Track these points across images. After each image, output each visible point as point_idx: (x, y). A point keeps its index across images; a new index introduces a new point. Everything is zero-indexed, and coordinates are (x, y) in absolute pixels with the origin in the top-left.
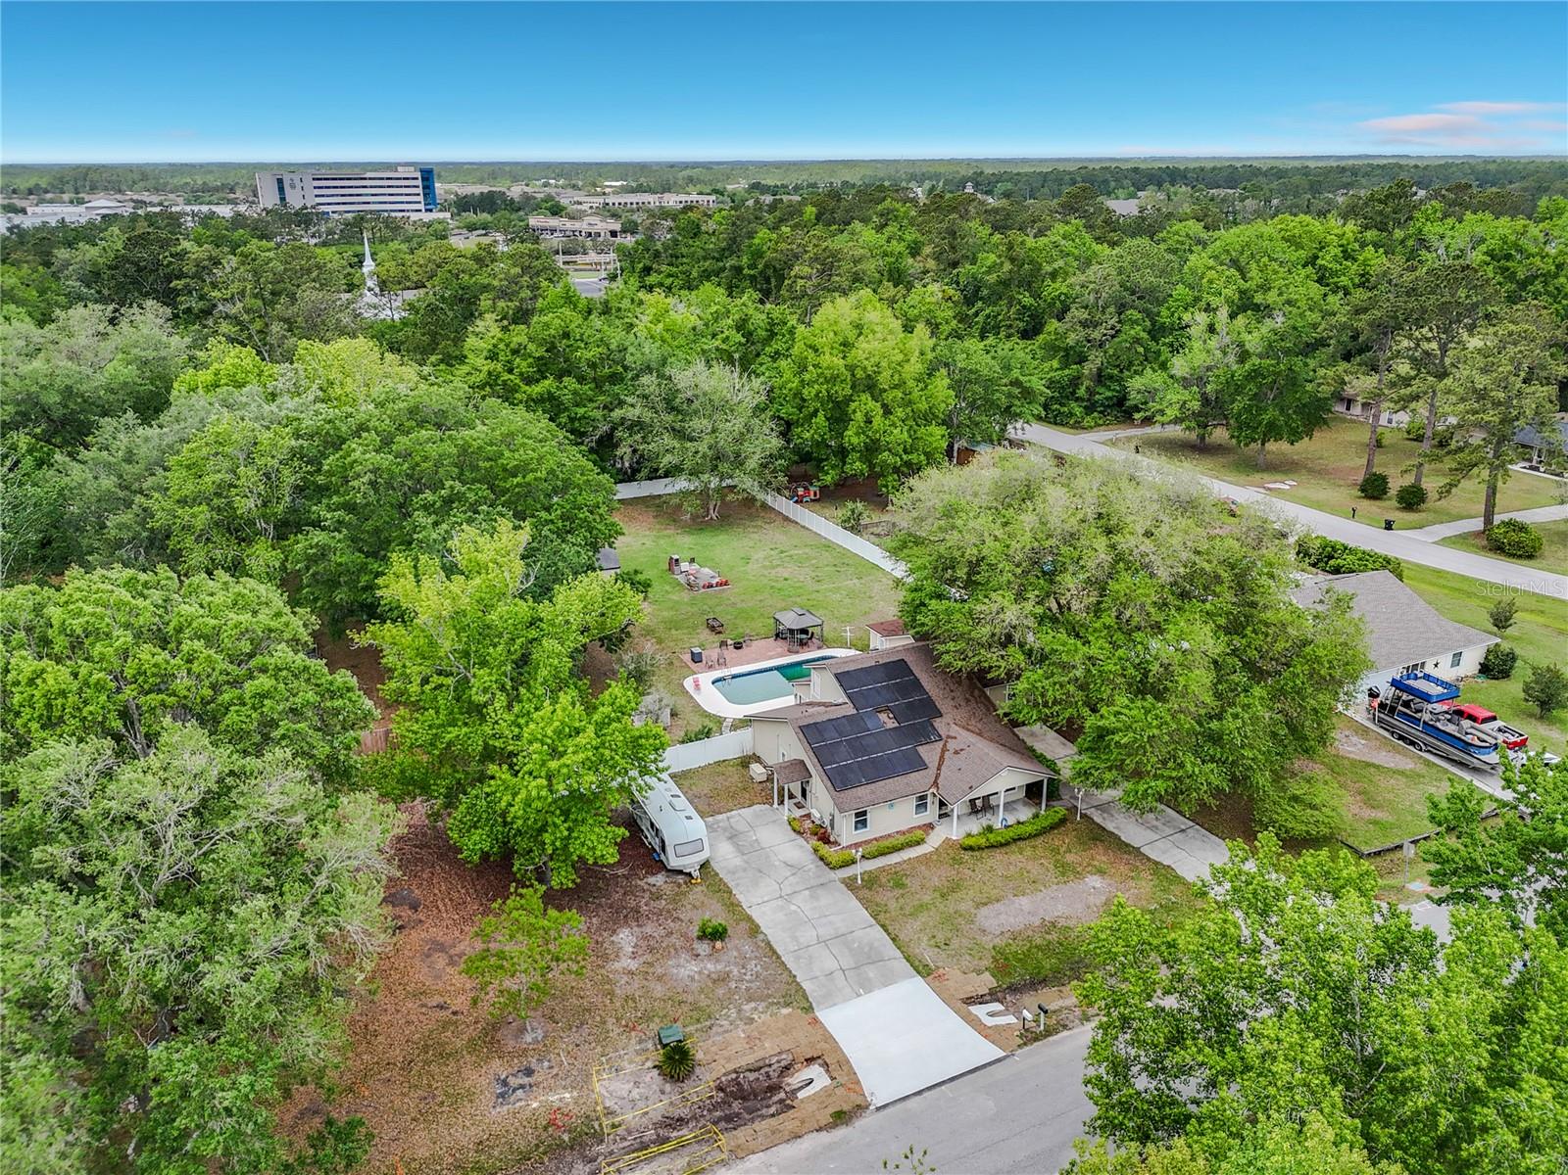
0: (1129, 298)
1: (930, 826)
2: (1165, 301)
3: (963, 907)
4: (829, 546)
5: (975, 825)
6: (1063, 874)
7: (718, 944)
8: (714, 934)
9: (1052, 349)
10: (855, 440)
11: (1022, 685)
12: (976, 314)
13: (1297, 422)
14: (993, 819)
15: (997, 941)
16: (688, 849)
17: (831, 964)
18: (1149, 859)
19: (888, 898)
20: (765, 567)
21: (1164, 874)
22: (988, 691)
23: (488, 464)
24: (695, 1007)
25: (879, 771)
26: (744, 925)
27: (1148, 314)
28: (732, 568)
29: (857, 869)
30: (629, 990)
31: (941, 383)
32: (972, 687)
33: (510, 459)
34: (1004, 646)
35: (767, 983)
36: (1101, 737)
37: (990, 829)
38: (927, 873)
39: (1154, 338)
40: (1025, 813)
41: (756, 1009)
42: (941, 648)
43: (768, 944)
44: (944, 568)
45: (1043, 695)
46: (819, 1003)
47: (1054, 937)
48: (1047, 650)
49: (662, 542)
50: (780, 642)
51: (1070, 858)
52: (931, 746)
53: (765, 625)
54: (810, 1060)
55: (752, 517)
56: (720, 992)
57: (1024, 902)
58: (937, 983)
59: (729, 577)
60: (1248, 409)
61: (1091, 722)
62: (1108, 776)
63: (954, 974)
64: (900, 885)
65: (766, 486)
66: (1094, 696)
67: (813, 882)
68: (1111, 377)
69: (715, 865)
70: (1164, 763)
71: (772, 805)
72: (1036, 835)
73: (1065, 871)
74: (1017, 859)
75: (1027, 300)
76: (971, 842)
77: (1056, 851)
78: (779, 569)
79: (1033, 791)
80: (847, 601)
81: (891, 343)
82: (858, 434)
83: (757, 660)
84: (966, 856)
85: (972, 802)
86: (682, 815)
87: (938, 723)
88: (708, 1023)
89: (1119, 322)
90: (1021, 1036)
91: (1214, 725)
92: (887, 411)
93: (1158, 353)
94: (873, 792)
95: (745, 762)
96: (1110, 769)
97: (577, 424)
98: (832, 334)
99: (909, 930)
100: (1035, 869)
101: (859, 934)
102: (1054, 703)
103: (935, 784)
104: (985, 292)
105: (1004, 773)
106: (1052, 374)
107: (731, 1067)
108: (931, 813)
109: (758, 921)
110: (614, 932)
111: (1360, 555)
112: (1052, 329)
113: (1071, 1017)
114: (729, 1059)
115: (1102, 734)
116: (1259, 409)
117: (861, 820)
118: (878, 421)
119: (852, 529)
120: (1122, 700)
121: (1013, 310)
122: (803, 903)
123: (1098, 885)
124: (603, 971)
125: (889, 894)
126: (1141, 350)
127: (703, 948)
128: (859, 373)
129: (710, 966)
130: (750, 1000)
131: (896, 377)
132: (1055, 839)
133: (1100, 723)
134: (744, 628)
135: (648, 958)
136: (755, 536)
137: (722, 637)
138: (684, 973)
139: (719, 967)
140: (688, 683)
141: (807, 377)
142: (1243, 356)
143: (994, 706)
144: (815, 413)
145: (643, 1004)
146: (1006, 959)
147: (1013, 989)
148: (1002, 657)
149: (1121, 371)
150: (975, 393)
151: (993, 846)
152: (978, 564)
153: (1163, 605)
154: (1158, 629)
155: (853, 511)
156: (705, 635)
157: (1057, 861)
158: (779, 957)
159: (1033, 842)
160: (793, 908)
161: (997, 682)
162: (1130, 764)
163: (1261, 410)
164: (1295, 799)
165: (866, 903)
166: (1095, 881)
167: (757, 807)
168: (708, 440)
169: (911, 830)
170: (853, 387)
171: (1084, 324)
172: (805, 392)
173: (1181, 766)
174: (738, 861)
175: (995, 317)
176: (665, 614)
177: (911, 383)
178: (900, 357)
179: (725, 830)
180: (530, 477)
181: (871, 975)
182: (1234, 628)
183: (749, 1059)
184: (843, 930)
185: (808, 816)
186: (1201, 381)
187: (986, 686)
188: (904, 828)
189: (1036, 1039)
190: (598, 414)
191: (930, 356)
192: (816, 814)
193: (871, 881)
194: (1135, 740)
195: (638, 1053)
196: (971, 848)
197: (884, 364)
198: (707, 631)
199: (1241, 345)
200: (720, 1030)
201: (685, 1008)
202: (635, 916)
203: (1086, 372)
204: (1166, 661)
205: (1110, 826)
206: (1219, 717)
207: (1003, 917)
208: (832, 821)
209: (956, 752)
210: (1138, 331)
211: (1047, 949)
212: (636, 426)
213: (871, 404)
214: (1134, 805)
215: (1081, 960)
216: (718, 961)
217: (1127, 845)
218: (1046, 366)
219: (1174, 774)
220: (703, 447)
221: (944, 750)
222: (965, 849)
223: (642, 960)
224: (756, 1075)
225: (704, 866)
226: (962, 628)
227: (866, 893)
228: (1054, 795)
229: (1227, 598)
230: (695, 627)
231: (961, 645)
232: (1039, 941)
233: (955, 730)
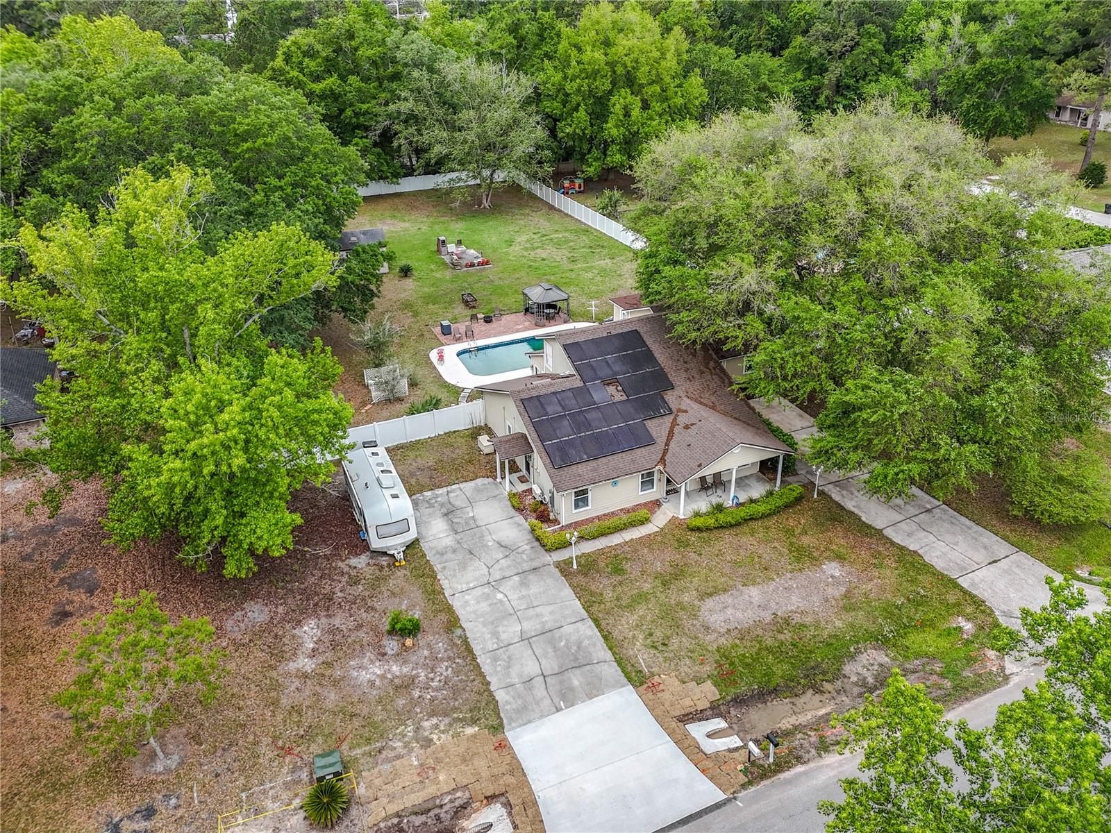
0: (868, 14)
1: (657, 504)
2: (900, 16)
3: (686, 598)
4: (587, 230)
5: (703, 504)
6: (798, 560)
7: (409, 642)
8: (406, 630)
9: (797, 61)
10: (614, 132)
11: (759, 357)
12: (731, 36)
13: (1023, 118)
14: (724, 497)
15: (722, 641)
16: (393, 529)
17: (532, 668)
18: (893, 543)
19: (604, 586)
20: (526, 249)
21: (911, 562)
22: (725, 364)
23: (219, 129)
24: (369, 722)
25: (604, 446)
26: (443, 617)
27: (885, 29)
28: (495, 250)
29: (573, 552)
30: (298, 699)
31: (696, 83)
32: (707, 359)
33: (243, 123)
34: (741, 314)
35: (456, 692)
36: (846, 413)
37: (719, 508)
38: (650, 558)
39: (888, 51)
40: (757, 490)
41: (436, 726)
42: (674, 317)
43: (465, 641)
44: (683, 233)
45: (782, 368)
46: (511, 720)
47: (786, 636)
48: (788, 317)
49: (436, 227)
50: (529, 316)
51: (806, 541)
52: (661, 420)
53: (514, 300)
54: (491, 799)
55: (520, 206)
56: (401, 702)
57: (754, 593)
58: (650, 695)
59: (491, 257)
60: (976, 107)
61: (835, 397)
62: (854, 457)
63: (669, 682)
64: (618, 571)
65: (533, 177)
66: (839, 368)
67: (526, 566)
68: (848, 87)
69: (424, 545)
70: (917, 442)
71: (495, 480)
72: (769, 515)
73: (802, 557)
74: (748, 541)
75: (774, 20)
76: (698, 522)
77: (790, 532)
78: (539, 251)
79: (767, 467)
80: (599, 278)
81: (648, 39)
82: (617, 126)
83: (504, 333)
84: (693, 537)
85: (703, 479)
86: (387, 493)
87: (670, 397)
88: (378, 745)
89: (859, 35)
90: (745, 772)
91: (976, 401)
92: (645, 106)
93: (891, 64)
94: (594, 470)
95: (475, 433)
96: (856, 448)
97: (362, 119)
98: (594, 32)
99: (625, 624)
100: (766, 553)
101: (568, 629)
102: (794, 376)
103: (662, 461)
104: (739, 15)
105: (736, 450)
106: (797, 84)
107: (393, 808)
108: (657, 491)
109: (460, 612)
110: (299, 623)
111: (1096, 230)
112: (798, 43)
113: (806, 744)
114: (392, 798)
115: (848, 410)
116: (987, 107)
117: (581, 498)
118: (636, 113)
119: (609, 216)
120: (871, 371)
121: (763, 30)
122: (510, 593)
123: (837, 573)
124: (274, 674)
125: (605, 581)
126: (876, 61)
127: (391, 645)
128: (620, 70)
129: (395, 668)
130: (433, 714)
131: (654, 72)
132: (789, 520)
133: (847, 399)
134: (497, 302)
135: (329, 656)
136: (522, 222)
137: (474, 311)
138: (364, 676)
139: (405, 670)
140: (433, 355)
141: (570, 72)
142: (974, 57)
143: (729, 378)
144: (576, 109)
145: (309, 718)
146: (732, 664)
147: (739, 701)
148: (740, 327)
149: (857, 81)
150: (725, 92)
151: (722, 527)
152: (716, 224)
153: (922, 266)
154: (913, 293)
155: (610, 199)
156: (460, 310)
157: (791, 544)
158: (474, 658)
159: (767, 522)
160: (500, 596)
161: (734, 354)
162: (878, 444)
163: (988, 107)
164: (1060, 479)
165: (579, 591)
166: (833, 569)
167: (479, 481)
168: (476, 129)
169: (635, 509)
170: (614, 83)
171: (827, 38)
172: (568, 87)
173: (937, 447)
174: (448, 541)
175: (747, 38)
176: (426, 290)
177: (667, 79)
178: (657, 54)
179: (442, 505)
180: (260, 141)
181: (576, 683)
182: (999, 293)
183: (416, 799)
184: (549, 626)
185: (530, 490)
186: (932, 84)
187: (723, 357)
188: (628, 505)
189: (764, 776)
190: (378, 109)
191: (685, 57)
192: (537, 490)
193: (588, 565)
194: (885, 418)
195: (287, 786)
196: (699, 529)
197: (642, 60)
198: (462, 306)
199: (973, 46)
200: (392, 754)
201: (357, 723)
202: (327, 604)
203: (826, 82)
204: (922, 328)
205: (850, 505)
206: (981, 391)
207: (730, 611)
208: (552, 498)
209: (687, 427)
210: (875, 44)
211: (778, 652)
212: (411, 119)
213: (630, 98)
214: (882, 489)
215: (818, 666)
216: (405, 662)
217: (869, 527)
218: (791, 77)
219: (929, 456)
220: (471, 136)
221: (674, 424)
222: (692, 530)
223: (321, 659)
224: (423, 818)
225: (412, 546)
226: (696, 295)
227: (581, 580)
228: (789, 469)
229: (993, 258)
230: (451, 302)
231: (696, 314)
232: (769, 642)
233: (686, 403)
